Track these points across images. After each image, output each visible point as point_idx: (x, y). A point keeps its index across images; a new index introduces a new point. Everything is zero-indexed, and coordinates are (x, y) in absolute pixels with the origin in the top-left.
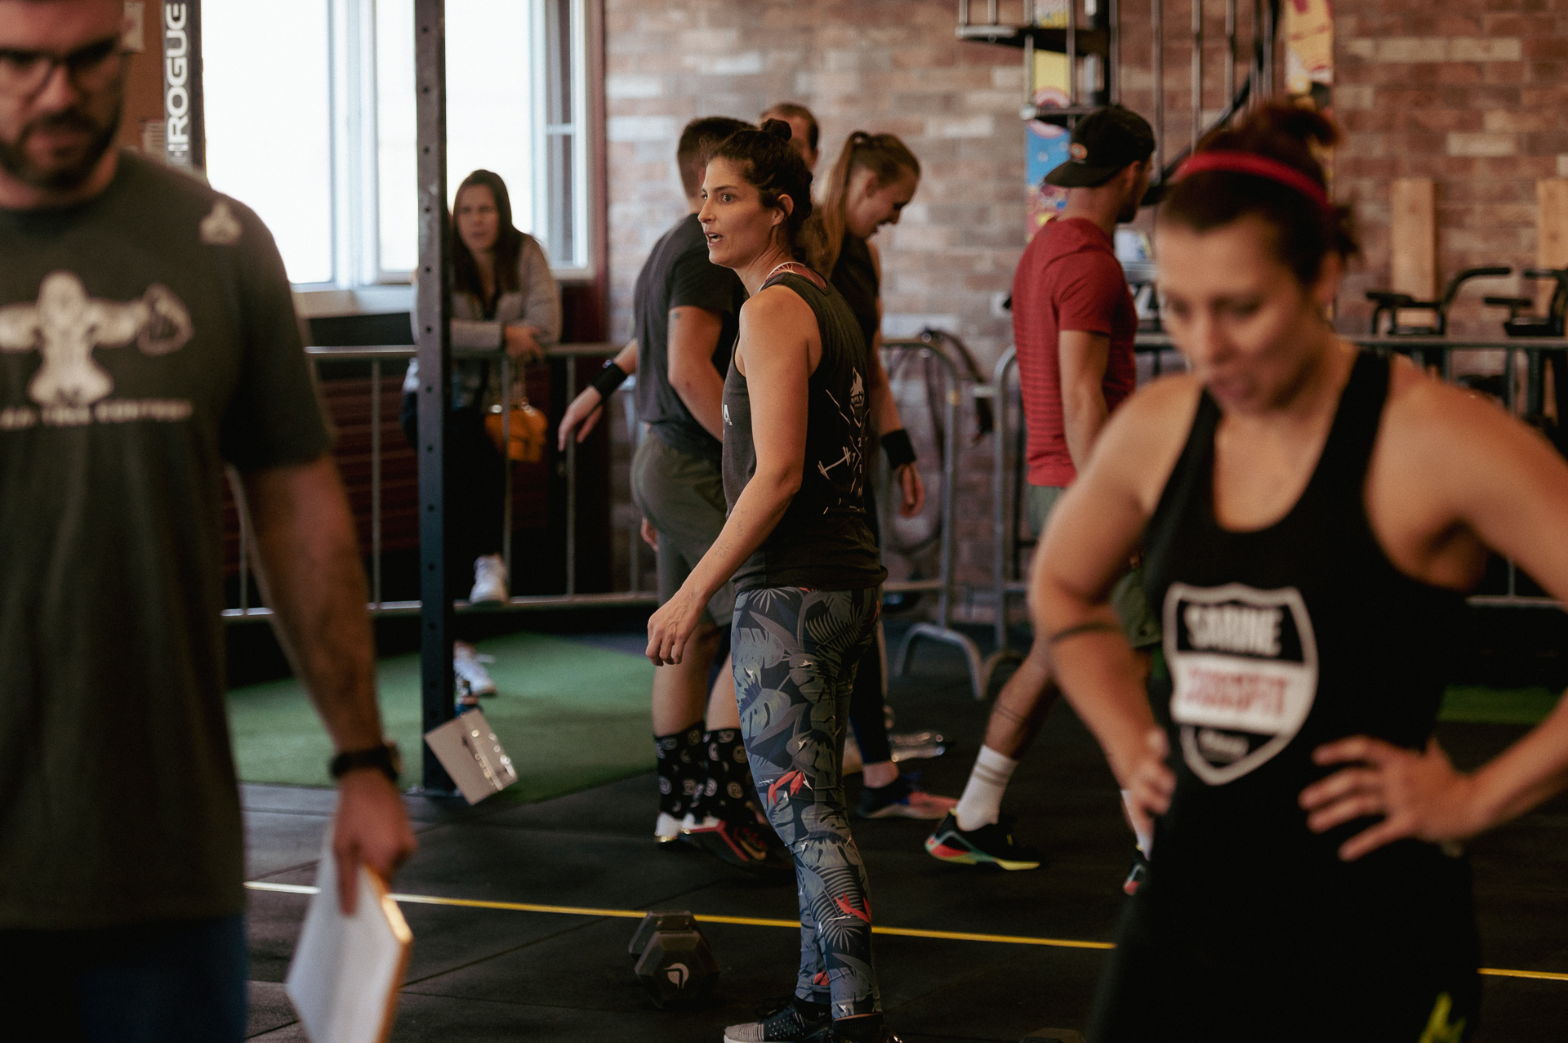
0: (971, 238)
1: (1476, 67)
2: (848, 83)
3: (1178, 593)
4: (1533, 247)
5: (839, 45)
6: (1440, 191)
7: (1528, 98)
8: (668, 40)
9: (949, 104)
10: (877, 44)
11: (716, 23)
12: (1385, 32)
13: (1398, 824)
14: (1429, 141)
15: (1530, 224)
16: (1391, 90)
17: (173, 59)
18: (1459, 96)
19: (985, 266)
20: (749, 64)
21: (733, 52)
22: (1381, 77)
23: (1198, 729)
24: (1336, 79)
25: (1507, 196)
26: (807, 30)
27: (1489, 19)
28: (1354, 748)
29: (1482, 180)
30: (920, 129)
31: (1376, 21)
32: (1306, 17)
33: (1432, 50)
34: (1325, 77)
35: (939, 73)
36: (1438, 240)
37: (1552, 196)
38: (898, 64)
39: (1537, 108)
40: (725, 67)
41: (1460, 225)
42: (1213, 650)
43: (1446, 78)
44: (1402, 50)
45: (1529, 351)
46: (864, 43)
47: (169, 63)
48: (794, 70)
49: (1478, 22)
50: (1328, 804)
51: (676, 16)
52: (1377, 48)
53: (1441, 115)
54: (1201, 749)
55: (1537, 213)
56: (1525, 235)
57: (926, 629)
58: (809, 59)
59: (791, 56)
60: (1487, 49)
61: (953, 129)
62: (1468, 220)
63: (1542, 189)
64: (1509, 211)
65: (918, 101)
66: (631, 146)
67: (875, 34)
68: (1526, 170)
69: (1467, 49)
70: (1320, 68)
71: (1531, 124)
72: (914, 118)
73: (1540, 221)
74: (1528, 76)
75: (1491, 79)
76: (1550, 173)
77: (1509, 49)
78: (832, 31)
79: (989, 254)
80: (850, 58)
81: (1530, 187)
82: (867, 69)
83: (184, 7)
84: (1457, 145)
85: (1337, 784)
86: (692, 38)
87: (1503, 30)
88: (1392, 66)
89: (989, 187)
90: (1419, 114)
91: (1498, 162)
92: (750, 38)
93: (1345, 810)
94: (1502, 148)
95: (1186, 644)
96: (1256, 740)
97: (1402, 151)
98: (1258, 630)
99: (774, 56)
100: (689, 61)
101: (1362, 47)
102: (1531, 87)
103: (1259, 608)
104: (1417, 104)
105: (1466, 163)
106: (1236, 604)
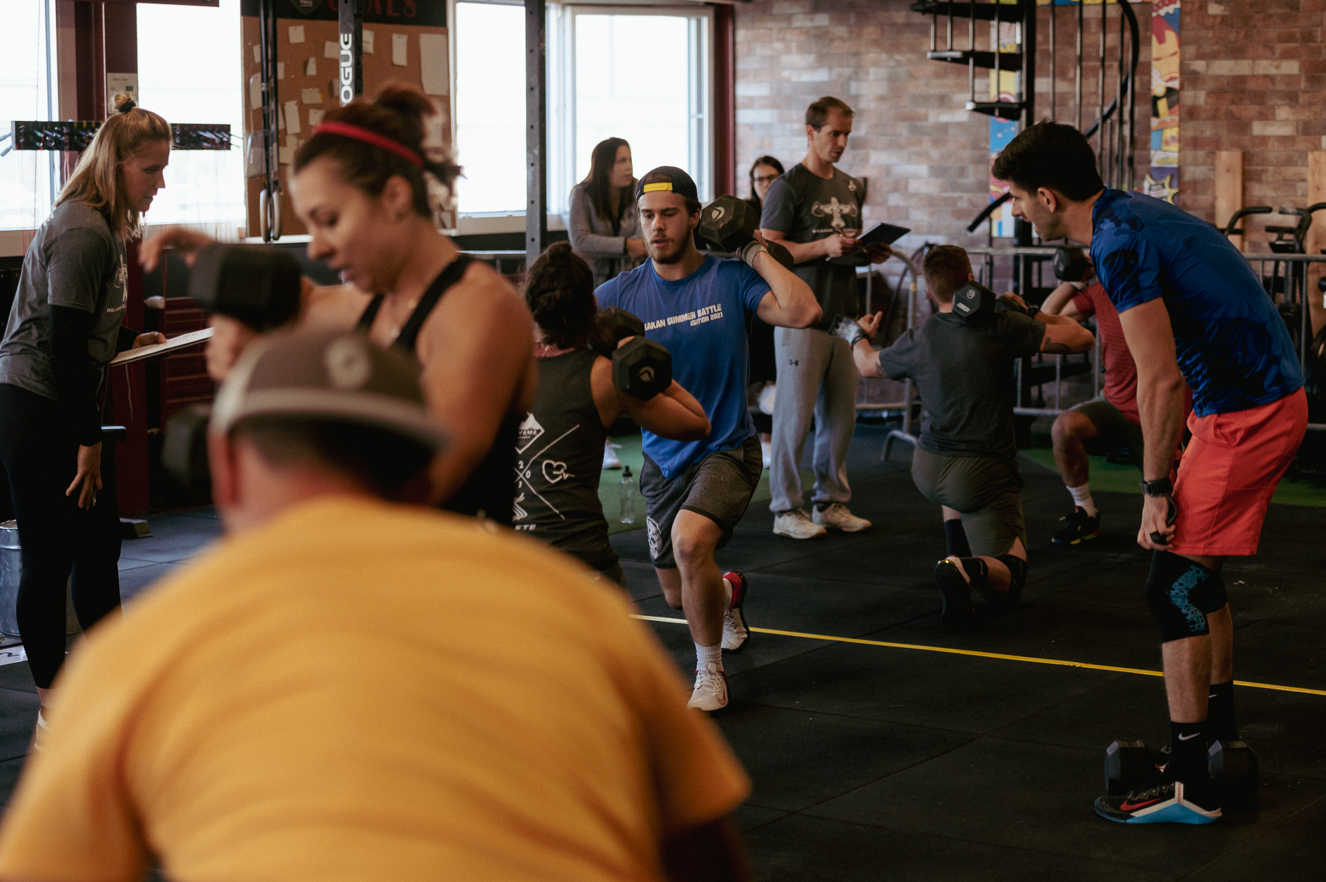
0: (955, 187)
1: (1270, 78)
2: (881, 88)
4: (1304, 195)
5: (876, 64)
6: (1246, 158)
7: (1303, 99)
8: (774, 60)
9: (943, 101)
10: (899, 64)
11: (802, 50)
12: (1214, 56)
14: (1242, 126)
15: (1304, 180)
16: (1217, 93)
17: (344, 68)
18: (1260, 98)
19: (962, 204)
20: (822, 76)
21: (812, 68)
22: (1211, 85)
24: (1182, 85)
25: (1289, 162)
26: (857, 54)
27: (1279, 48)
29: (1274, 152)
30: (926, 117)
31: (1207, 49)
32: (1164, 46)
33: (1243, 67)
34: (1175, 84)
35: (936, 82)
36: (1244, 189)
37: (1317, 162)
38: (912, 76)
39: (1310, 105)
40: (807, 77)
41: (1260, 181)
43: (1251, 85)
44: (1224, 67)
45: (1286, 261)
46: (892, 63)
47: (342, 70)
48: (850, 79)
49: (1272, 49)
51: (778, 46)
52: (1208, 67)
53: (1251, 110)
55: (1308, 173)
56: (1300, 185)
57: (897, 433)
58: (857, 74)
59: (847, 71)
60: (1277, 67)
61: (945, 118)
62: (1264, 177)
63: (1310, 157)
64: (1290, 171)
65: (924, 99)
66: (751, 127)
67: (898, 57)
68: (1301, 145)
69: (1265, 67)
70: (1171, 79)
71: (1305, 115)
72: (922, 111)
73: (1309, 178)
74: (1303, 85)
75: (1280, 86)
76: (1317, 147)
77: (1291, 67)
78: (872, 55)
79: (966, 196)
80: (883, 72)
81: (1303, 156)
82: (892, 79)
83: (350, 35)
84: (1258, 129)
86: (787, 59)
87: (1287, 55)
88: (1217, 78)
89: (967, 154)
90: (1233, 108)
91: (1283, 139)
92: (823, 60)
94: (1287, 131)
97: (1223, 133)
99: (836, 71)
100: (786, 74)
101: (1199, 66)
102: (1305, 92)
104: (1233, 102)
105: (1264, 140)
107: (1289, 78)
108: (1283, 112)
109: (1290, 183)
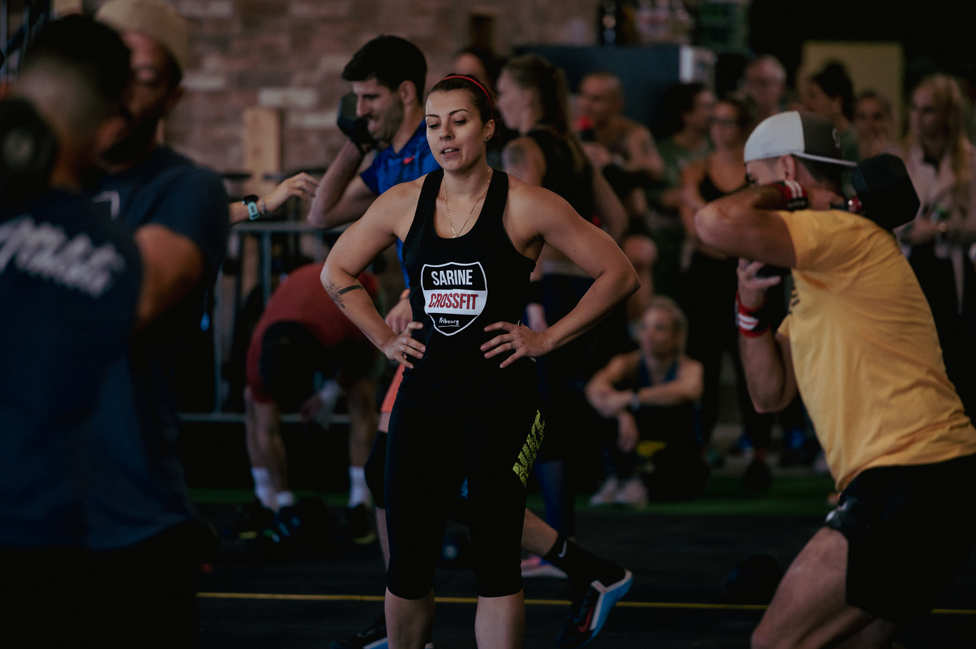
3: (425, 266)
4: (241, 157)
7: (237, 45)
13: (519, 353)
15: (238, 142)
23: (437, 316)
25: (220, 120)
28: (499, 325)
37: (254, 121)
39: (246, 53)
50: (491, 349)
54: (438, 324)
55: (245, 134)
56: (234, 151)
63: (247, 115)
64: (222, 132)
68: (235, 101)
71: (240, 65)
73: (246, 140)
74: (237, 28)
75: (208, 31)
76: (254, 103)
77: (222, 8)
81: (239, 113)
85: (495, 340)
91: (213, 95)
93: (498, 350)
94: (216, 83)
96: (464, 319)
98: (464, 277)
102: (239, 37)
106: (452, 268)
107: (219, 22)
108: (212, 62)
109: (222, 146)
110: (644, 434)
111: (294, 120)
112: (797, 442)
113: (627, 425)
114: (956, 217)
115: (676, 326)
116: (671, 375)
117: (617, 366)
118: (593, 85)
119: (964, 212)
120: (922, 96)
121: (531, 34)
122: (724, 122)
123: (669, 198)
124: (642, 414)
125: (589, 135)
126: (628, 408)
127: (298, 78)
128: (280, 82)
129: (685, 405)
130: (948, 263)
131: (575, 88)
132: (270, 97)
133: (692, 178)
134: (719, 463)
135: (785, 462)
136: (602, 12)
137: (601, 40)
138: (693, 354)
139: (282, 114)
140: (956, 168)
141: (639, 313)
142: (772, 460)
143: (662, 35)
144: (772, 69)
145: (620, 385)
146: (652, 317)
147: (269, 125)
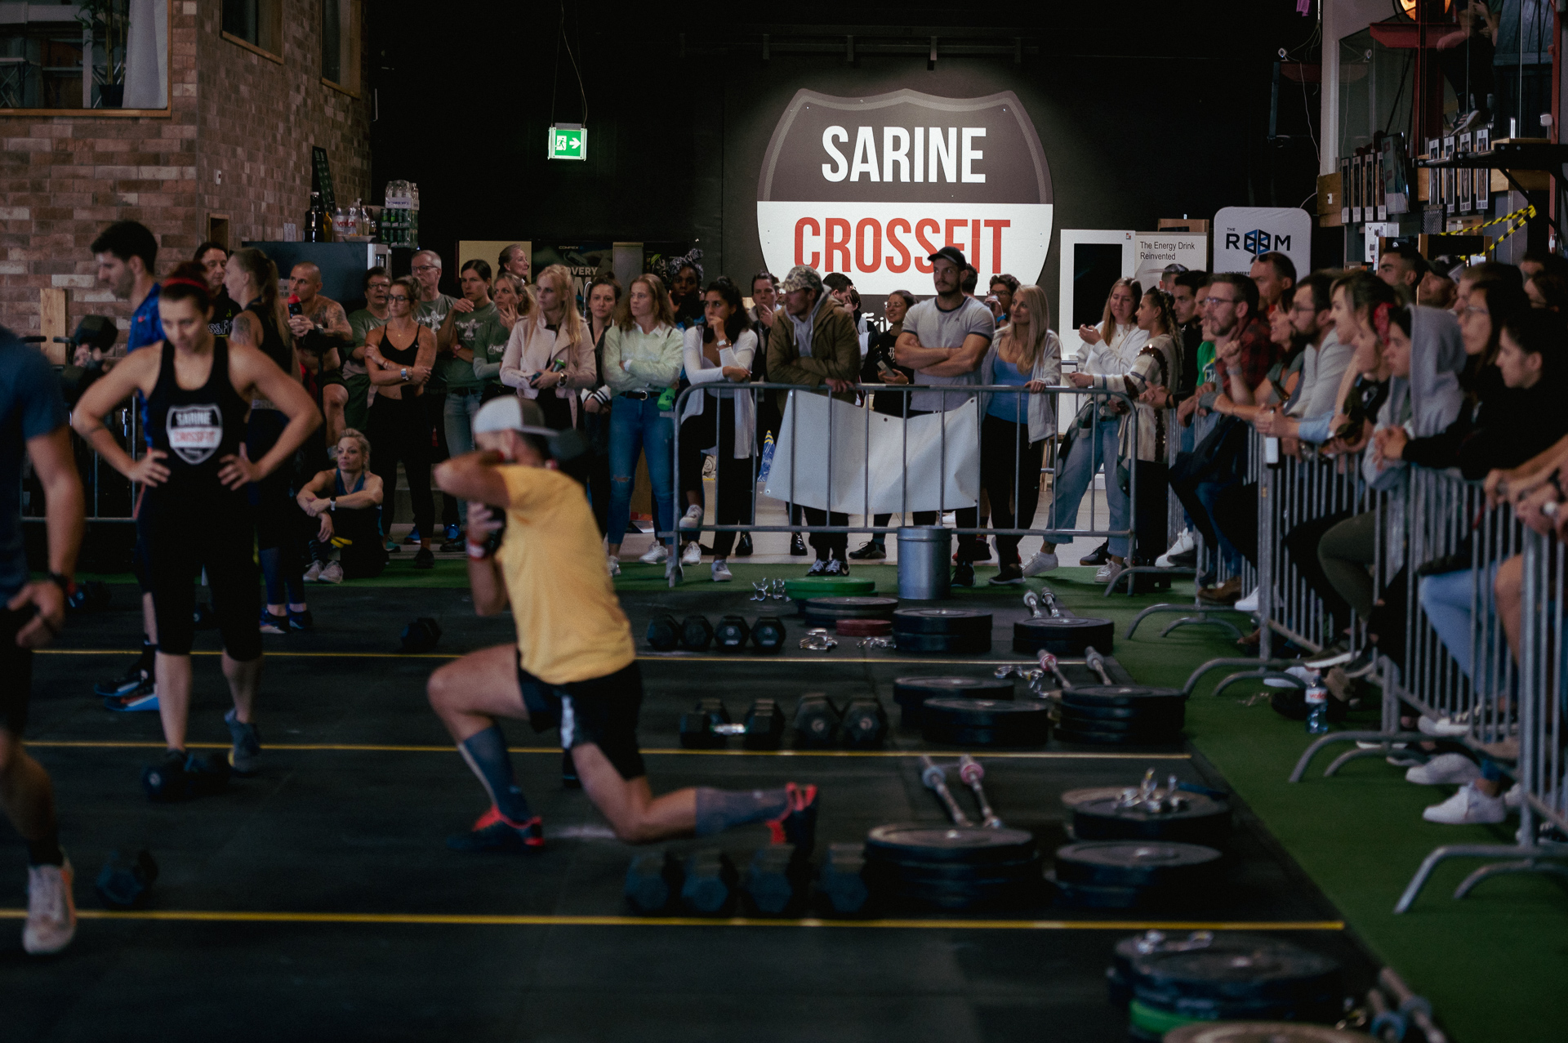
3: (172, 410)
4: (37, 328)
7: (33, 241)
13: (246, 479)
15: (36, 314)
23: (180, 449)
25: (22, 297)
27: (11, 196)
29: (7, 288)
37: (49, 298)
39: (40, 247)
42: (187, 426)
50: (226, 476)
54: (185, 454)
55: (40, 308)
56: (33, 320)
60: (9, 213)
63: (42, 294)
64: (23, 306)
68: (33, 283)
71: (36, 256)
73: (41, 312)
74: (34, 229)
75: (12, 231)
76: (46, 284)
77: (23, 214)
81: (35, 292)
85: (229, 469)
87: (19, 203)
91: (16, 278)
93: (232, 477)
94: (19, 270)
95: (175, 424)
98: (204, 418)
102: (35, 235)
103: (203, 412)
106: (195, 411)
107: (21, 223)
108: (15, 254)
109: (23, 317)
110: (338, 531)
111: (77, 298)
112: (454, 535)
113: (325, 520)
114: (571, 368)
115: (363, 448)
116: (359, 487)
117: (319, 479)
118: (299, 271)
119: (577, 365)
120: (544, 280)
121: (256, 233)
122: (397, 299)
123: (359, 351)
124: (338, 515)
125: (296, 308)
126: (328, 510)
127: (80, 266)
128: (68, 270)
129: (371, 507)
130: (566, 401)
131: (286, 274)
132: (59, 280)
133: (374, 340)
134: (397, 550)
135: (444, 549)
136: (309, 218)
137: (308, 238)
138: (375, 471)
139: (68, 293)
140: (570, 332)
141: (336, 441)
142: (435, 547)
143: (352, 233)
144: (433, 260)
145: (321, 493)
146: (345, 443)
147: (59, 300)
